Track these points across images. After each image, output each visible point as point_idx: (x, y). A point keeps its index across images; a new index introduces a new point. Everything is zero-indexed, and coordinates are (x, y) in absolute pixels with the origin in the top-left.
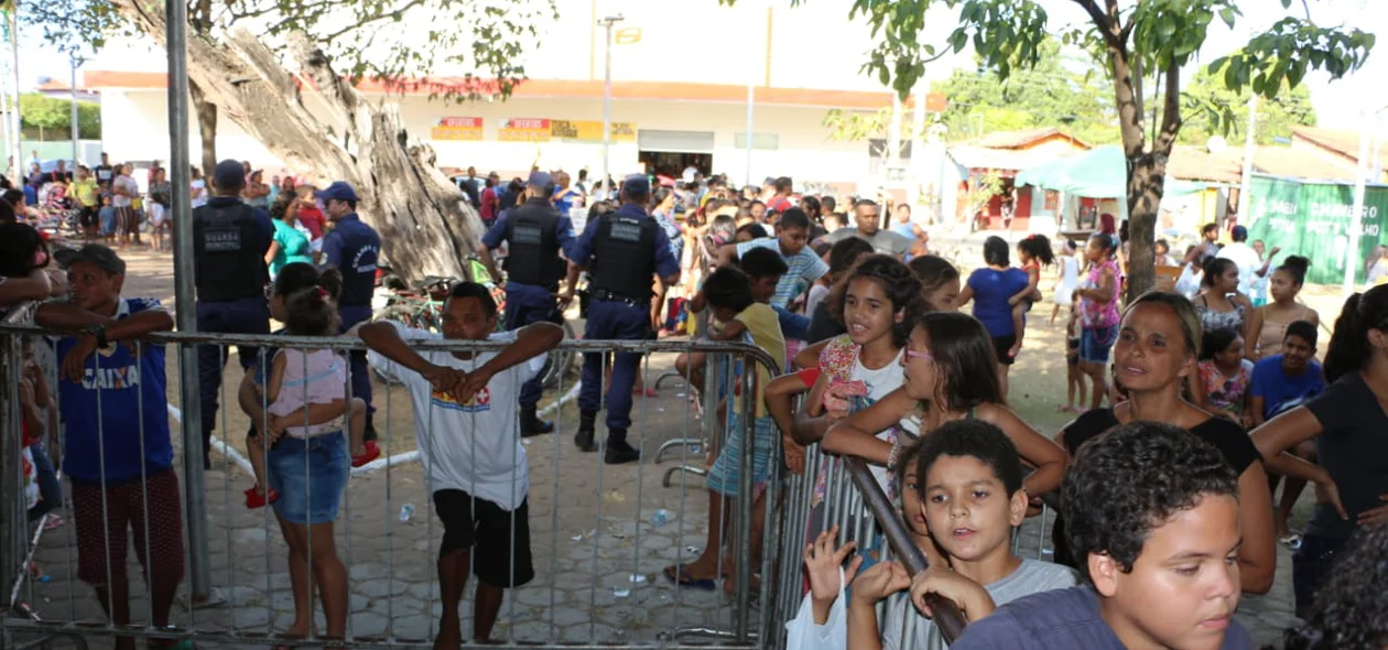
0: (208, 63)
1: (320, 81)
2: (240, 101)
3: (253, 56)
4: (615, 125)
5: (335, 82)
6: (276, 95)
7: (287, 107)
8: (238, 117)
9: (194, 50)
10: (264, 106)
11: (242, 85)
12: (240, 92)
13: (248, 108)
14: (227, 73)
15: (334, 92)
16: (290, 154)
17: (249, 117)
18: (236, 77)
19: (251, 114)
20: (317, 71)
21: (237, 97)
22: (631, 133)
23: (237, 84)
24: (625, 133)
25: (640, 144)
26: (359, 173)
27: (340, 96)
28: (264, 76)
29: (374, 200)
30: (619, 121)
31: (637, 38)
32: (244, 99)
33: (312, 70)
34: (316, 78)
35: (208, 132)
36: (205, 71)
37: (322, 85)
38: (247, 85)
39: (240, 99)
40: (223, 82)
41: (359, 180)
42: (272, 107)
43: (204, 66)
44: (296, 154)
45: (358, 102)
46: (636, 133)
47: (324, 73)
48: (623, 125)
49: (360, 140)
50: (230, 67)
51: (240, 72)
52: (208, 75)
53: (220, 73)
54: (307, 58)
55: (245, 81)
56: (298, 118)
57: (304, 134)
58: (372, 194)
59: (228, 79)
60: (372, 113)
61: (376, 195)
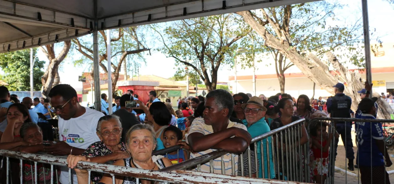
0: (303, 63)
1: (336, 65)
2: (312, 73)
3: (315, 60)
4: (378, 81)
5: (340, 65)
6: (322, 70)
7: (326, 73)
8: (311, 77)
9: (299, 60)
10: (319, 73)
11: (312, 68)
12: (312, 70)
13: (314, 75)
14: (308, 65)
15: (340, 68)
16: (327, 86)
17: (315, 77)
18: (310, 66)
19: (315, 76)
20: (335, 63)
21: (311, 72)
22: (384, 83)
23: (311, 68)
24: (382, 84)
25: (386, 86)
26: (348, 91)
27: (341, 69)
28: (318, 65)
29: (354, 98)
30: (379, 80)
31: (383, 55)
32: (313, 72)
33: (333, 62)
34: (335, 64)
35: (283, 86)
36: (302, 65)
37: (336, 66)
38: (314, 68)
39: (312, 72)
40: (307, 68)
41: (349, 92)
42: (321, 74)
43: (302, 64)
44: (329, 86)
45: (346, 71)
46: (385, 83)
47: (337, 63)
48: (381, 81)
49: (348, 81)
50: (309, 64)
51: (311, 65)
52: (303, 66)
53: (306, 65)
54: (332, 59)
55: (313, 67)
56: (329, 76)
57: (331, 81)
58: (353, 96)
59: (308, 67)
60: (351, 73)
61: (354, 96)
